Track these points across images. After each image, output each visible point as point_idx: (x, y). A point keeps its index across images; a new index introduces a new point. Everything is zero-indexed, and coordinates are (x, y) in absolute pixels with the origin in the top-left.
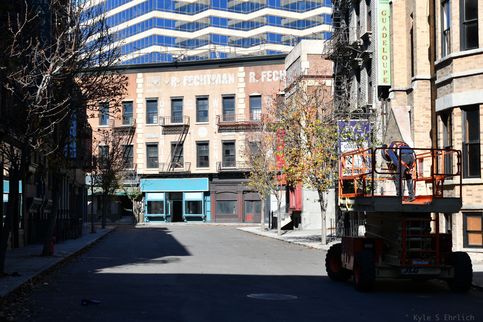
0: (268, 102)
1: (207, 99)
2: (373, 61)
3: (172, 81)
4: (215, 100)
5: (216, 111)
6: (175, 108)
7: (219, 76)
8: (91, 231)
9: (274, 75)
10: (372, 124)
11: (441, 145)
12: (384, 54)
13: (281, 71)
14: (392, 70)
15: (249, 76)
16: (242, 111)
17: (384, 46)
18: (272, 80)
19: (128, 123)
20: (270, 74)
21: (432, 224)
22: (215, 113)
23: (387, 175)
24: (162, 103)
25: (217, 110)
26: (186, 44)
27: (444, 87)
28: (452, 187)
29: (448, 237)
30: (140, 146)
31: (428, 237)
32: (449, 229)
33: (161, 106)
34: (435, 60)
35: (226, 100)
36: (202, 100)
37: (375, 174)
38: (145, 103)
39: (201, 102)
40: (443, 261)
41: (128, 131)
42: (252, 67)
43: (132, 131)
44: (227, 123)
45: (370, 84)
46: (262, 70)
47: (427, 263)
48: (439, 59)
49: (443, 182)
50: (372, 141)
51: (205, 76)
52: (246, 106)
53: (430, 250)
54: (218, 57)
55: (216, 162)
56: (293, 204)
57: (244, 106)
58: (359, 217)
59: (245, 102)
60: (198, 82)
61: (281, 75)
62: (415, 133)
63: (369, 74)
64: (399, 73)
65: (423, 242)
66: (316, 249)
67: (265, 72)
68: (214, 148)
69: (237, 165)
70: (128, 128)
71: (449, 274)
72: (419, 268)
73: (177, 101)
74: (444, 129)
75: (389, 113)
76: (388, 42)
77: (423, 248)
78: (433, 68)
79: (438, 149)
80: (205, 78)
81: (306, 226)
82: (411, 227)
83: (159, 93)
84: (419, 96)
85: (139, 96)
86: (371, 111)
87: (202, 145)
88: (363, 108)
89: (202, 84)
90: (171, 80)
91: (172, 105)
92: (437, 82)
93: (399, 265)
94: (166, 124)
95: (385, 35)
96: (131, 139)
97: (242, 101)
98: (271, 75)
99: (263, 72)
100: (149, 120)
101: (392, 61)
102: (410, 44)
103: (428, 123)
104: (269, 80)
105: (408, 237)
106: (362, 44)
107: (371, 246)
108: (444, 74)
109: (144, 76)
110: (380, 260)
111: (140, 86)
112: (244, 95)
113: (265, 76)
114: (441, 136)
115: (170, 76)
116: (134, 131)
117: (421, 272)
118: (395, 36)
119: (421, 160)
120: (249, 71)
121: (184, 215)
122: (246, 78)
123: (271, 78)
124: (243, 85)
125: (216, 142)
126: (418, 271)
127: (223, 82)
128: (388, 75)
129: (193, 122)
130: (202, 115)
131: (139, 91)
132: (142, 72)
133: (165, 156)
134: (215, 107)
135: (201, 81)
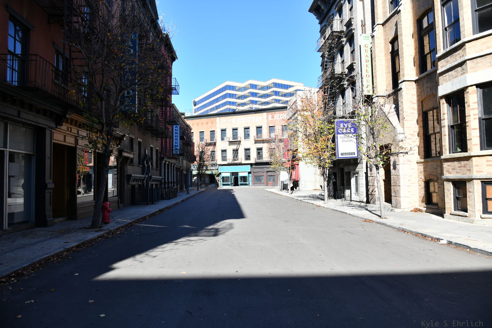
0: (278, 129)
1: (249, 128)
3: (233, 121)
4: (253, 129)
6: (234, 133)
7: (255, 117)
9: (280, 116)
13: (284, 114)
15: (269, 117)
16: (265, 134)
18: (280, 118)
22: (253, 135)
24: (228, 131)
26: (240, 105)
30: (218, 151)
35: (258, 129)
36: (247, 129)
38: (220, 131)
41: (212, 144)
42: (270, 113)
43: (215, 144)
44: (258, 139)
52: (268, 131)
54: (254, 109)
55: (253, 158)
56: (294, 177)
57: (266, 131)
59: (267, 129)
61: (284, 116)
62: (405, 121)
67: (276, 115)
68: (253, 151)
69: (263, 159)
70: (213, 143)
80: (248, 119)
81: (302, 188)
83: (227, 126)
84: (407, 94)
85: (218, 128)
87: (247, 150)
89: (246, 122)
94: (230, 141)
96: (214, 148)
97: (265, 129)
98: (279, 116)
99: (275, 115)
104: (278, 119)
106: (346, 73)
109: (220, 119)
111: (218, 123)
112: (266, 126)
113: (276, 117)
115: (232, 118)
116: (216, 144)
120: (269, 115)
121: (239, 183)
122: (267, 118)
124: (266, 121)
125: (253, 149)
127: (256, 121)
128: (370, 87)
129: (243, 140)
130: (247, 136)
131: (218, 125)
132: (219, 117)
133: (230, 156)
134: (253, 132)
135: (246, 120)
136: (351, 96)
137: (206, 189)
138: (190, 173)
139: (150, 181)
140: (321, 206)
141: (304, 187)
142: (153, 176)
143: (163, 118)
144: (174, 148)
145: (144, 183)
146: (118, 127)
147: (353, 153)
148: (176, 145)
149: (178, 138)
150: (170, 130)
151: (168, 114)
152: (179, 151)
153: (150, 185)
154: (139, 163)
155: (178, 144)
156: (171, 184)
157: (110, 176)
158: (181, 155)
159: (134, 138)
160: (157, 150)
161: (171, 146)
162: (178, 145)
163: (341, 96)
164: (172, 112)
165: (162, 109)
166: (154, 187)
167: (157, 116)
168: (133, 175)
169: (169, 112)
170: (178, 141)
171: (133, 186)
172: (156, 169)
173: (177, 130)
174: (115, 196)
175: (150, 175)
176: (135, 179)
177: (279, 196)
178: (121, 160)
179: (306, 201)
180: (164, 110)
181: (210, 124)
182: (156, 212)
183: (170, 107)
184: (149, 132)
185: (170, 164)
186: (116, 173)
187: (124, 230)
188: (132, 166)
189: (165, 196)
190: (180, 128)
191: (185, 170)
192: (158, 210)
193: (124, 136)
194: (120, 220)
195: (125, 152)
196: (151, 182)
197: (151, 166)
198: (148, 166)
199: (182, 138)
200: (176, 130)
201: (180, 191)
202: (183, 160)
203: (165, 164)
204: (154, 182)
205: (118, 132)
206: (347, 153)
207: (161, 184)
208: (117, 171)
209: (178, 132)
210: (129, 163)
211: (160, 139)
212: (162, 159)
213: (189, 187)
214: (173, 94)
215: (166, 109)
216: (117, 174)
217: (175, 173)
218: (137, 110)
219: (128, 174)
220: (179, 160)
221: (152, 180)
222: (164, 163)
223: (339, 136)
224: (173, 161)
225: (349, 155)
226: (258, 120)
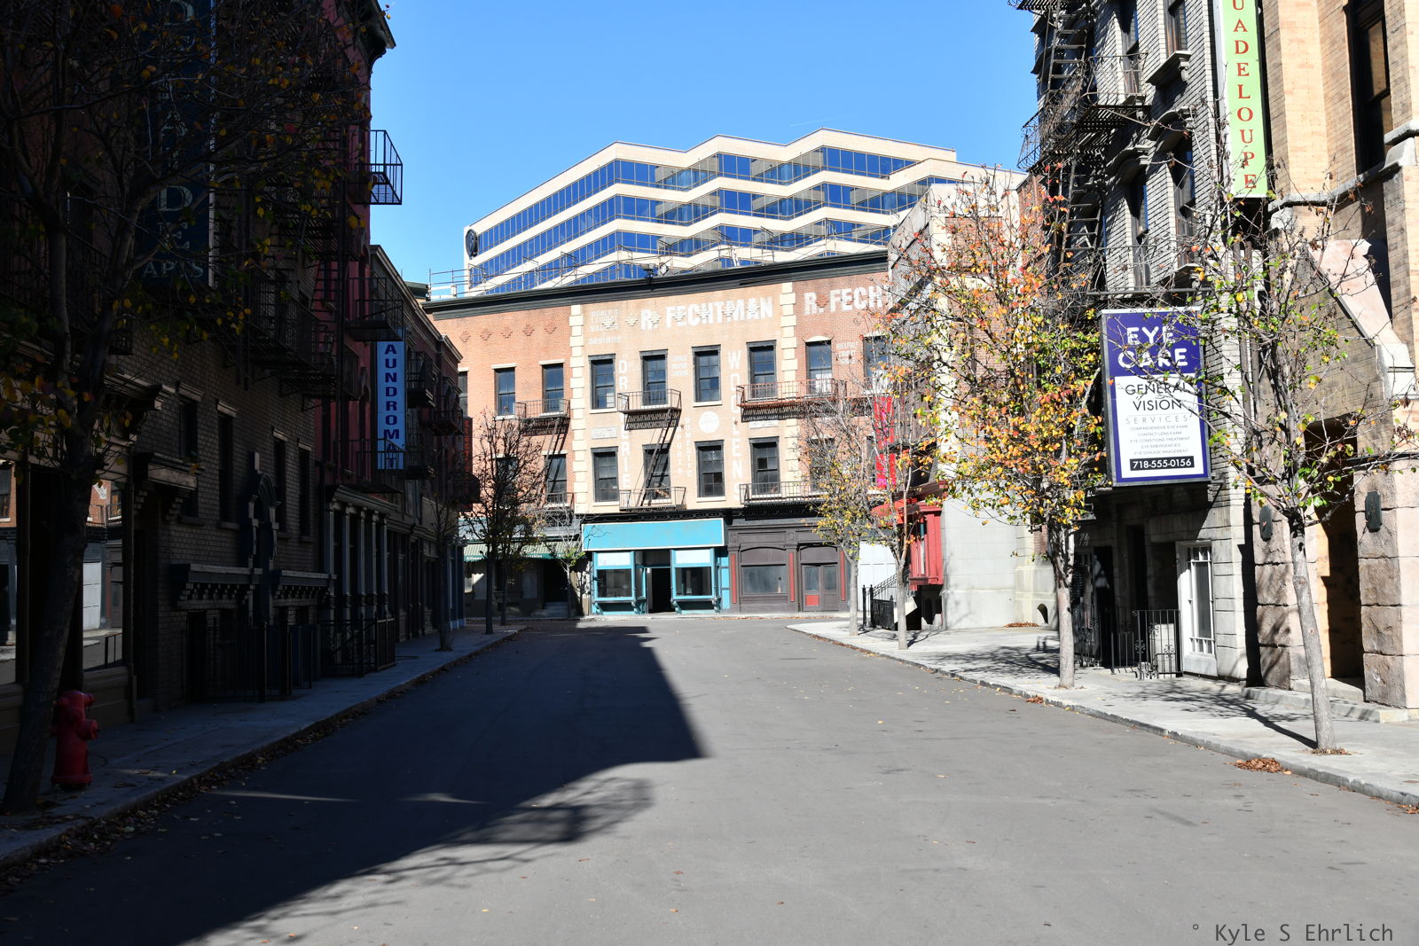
0: (847, 351)
1: (716, 353)
3: (644, 319)
4: (734, 353)
5: (735, 379)
6: (650, 375)
7: (741, 303)
9: (857, 297)
15: (803, 301)
16: (790, 375)
18: (854, 307)
19: (555, 409)
20: (849, 294)
22: (735, 381)
24: (623, 364)
25: (737, 375)
30: (579, 456)
33: (621, 372)
35: (756, 354)
36: (706, 355)
38: (588, 366)
39: (703, 360)
41: (552, 426)
42: (809, 282)
43: (563, 425)
44: (760, 401)
46: (832, 287)
51: (710, 304)
52: (799, 364)
54: (737, 266)
55: (737, 485)
56: (919, 569)
57: (794, 364)
59: (796, 355)
60: (698, 319)
61: (872, 295)
64: (1302, 149)
67: (838, 292)
68: (734, 454)
69: (783, 489)
70: (555, 418)
80: (711, 309)
83: (616, 344)
85: (577, 351)
87: (709, 450)
89: (704, 322)
90: (640, 316)
91: (644, 368)
94: (633, 407)
96: (560, 441)
97: (791, 354)
98: (850, 298)
99: (833, 292)
100: (598, 401)
104: (846, 308)
106: (1148, 102)
109: (584, 312)
111: (576, 331)
112: (793, 342)
113: (838, 299)
115: (639, 307)
116: (567, 426)
120: (804, 291)
121: (675, 597)
122: (798, 307)
123: (850, 303)
124: (793, 320)
125: (737, 443)
127: (749, 316)
128: (1258, 165)
129: (688, 402)
130: (707, 387)
131: (575, 341)
132: (581, 303)
133: (631, 474)
134: (734, 369)
135: (703, 316)
136: (1172, 204)
137: (524, 627)
138: (453, 555)
139: (274, 594)
140: (1045, 697)
141: (966, 616)
142: (284, 572)
143: (330, 311)
144: (381, 446)
145: (247, 601)
146: (127, 352)
147: (1186, 458)
148: (391, 428)
149: (400, 399)
150: (362, 365)
151: (355, 293)
152: (401, 455)
153: (272, 611)
154: (225, 516)
155: (400, 426)
156: (370, 604)
157: (92, 573)
158: (415, 473)
159: (198, 399)
160: (304, 455)
161: (368, 436)
162: (397, 432)
163: (1125, 207)
164: (371, 284)
165: (328, 270)
166: (291, 621)
167: (304, 300)
168: (194, 567)
169: (357, 282)
170: (400, 413)
171: (197, 618)
172: (301, 542)
173: (394, 361)
174: (115, 664)
175: (271, 567)
176: (204, 586)
177: (857, 654)
178: (142, 500)
179: (978, 676)
180: (335, 275)
181: (539, 334)
182: (301, 735)
183: (363, 261)
184: (268, 372)
185: (362, 514)
186: (118, 558)
187: (153, 816)
188: (192, 525)
189: (339, 660)
190: (408, 353)
191: (430, 542)
192: (307, 726)
193: (155, 391)
194: (136, 772)
195: (162, 463)
196: (279, 597)
197: (275, 526)
198: (265, 527)
199: (415, 399)
200: (390, 362)
201: (408, 638)
202: (421, 496)
203: (339, 515)
204: (293, 597)
205: (131, 375)
206: (1157, 459)
207: (323, 606)
208: (125, 550)
209: (399, 371)
210: (176, 512)
211: (320, 402)
212: (326, 493)
213: (447, 620)
214: (373, 200)
215: (343, 269)
216: (125, 564)
217: (386, 554)
218: (215, 276)
219: (174, 562)
220: (405, 499)
221: (280, 588)
222: (336, 511)
223: (1121, 382)
224: (376, 502)
225: (1169, 467)
226: (756, 316)
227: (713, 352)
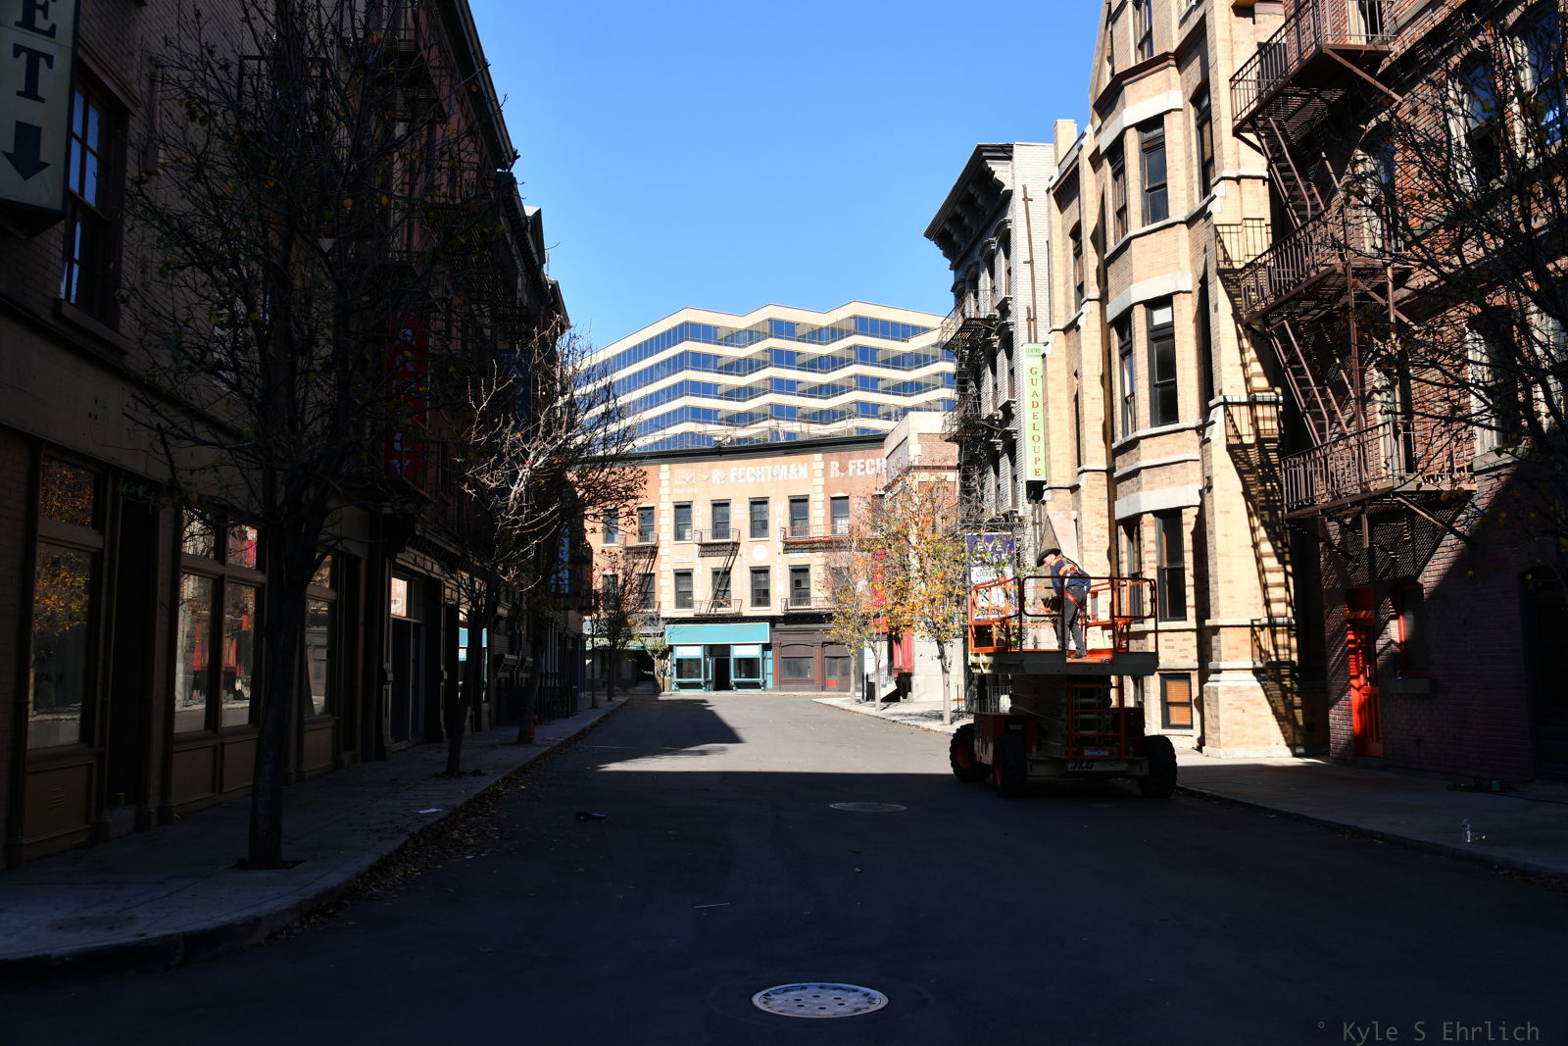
0: (858, 507)
1: (766, 503)
2: (1018, 444)
3: (714, 477)
4: (779, 504)
5: (779, 523)
6: (718, 517)
7: (785, 467)
8: (590, 706)
9: (867, 465)
10: (1018, 540)
11: (1125, 571)
12: (1036, 432)
13: (878, 460)
14: (1047, 457)
15: (830, 467)
16: (819, 521)
17: (1035, 421)
18: (866, 473)
19: (647, 540)
20: (862, 463)
21: (1113, 694)
23: (1043, 618)
24: (698, 509)
25: (781, 519)
26: (735, 419)
27: (1127, 483)
28: (1142, 635)
29: (1139, 712)
30: (664, 575)
31: (1107, 713)
32: (1140, 700)
33: (696, 514)
34: (1113, 441)
35: (795, 505)
36: (759, 504)
37: (1024, 616)
38: (673, 509)
39: (757, 507)
40: (1131, 749)
41: (647, 553)
42: (834, 454)
43: (653, 552)
44: (796, 539)
45: (1015, 478)
46: (850, 458)
47: (1106, 753)
48: (1119, 440)
49: (1128, 627)
50: (1019, 566)
51: (763, 468)
52: (826, 513)
53: (1111, 733)
54: (783, 440)
55: (780, 599)
56: (899, 662)
57: (822, 513)
58: (1000, 683)
59: (824, 506)
60: (753, 477)
61: (879, 464)
62: (1084, 553)
63: (1013, 464)
64: (1058, 461)
65: (1099, 721)
66: (935, 731)
67: (854, 461)
68: (778, 577)
69: (812, 603)
70: (647, 547)
71: (1141, 771)
72: (1093, 761)
73: (720, 506)
74: (1129, 546)
75: (1044, 523)
76: (1040, 415)
77: (1100, 730)
78: (1110, 454)
79: (1120, 578)
80: (763, 471)
81: (919, 696)
82: (1081, 698)
83: (694, 494)
84: (1089, 497)
85: (664, 498)
86: (1016, 520)
87: (760, 573)
88: (1005, 515)
89: (758, 480)
90: (711, 474)
91: (714, 512)
92: (1116, 475)
93: (1064, 757)
94: (704, 542)
95: (1035, 405)
96: (651, 564)
97: (820, 505)
98: (863, 466)
99: (851, 462)
100: (679, 536)
101: (1047, 444)
102: (1075, 417)
103: (1103, 537)
104: (860, 473)
105: (1076, 714)
106: (1000, 418)
107: (1019, 727)
108: (1127, 463)
109: (670, 469)
110: (1034, 749)
111: (664, 483)
112: (822, 497)
113: (855, 467)
114: (1124, 557)
115: (710, 468)
116: (656, 553)
117: (1097, 767)
118: (1050, 404)
119: (1095, 595)
120: (830, 460)
121: (733, 679)
122: (826, 471)
123: (863, 470)
124: (821, 481)
125: (780, 569)
126: (1092, 766)
127: (790, 477)
128: (1041, 465)
129: (745, 538)
130: (759, 527)
131: (664, 491)
132: (669, 462)
133: (702, 590)
134: (779, 515)
135: (758, 475)
141: (922, 692)
163: (992, 470)
221: (524, 667)
226: (796, 477)
227: (764, 502)
